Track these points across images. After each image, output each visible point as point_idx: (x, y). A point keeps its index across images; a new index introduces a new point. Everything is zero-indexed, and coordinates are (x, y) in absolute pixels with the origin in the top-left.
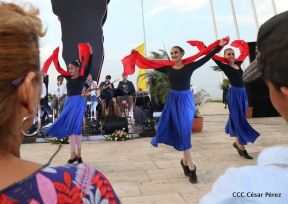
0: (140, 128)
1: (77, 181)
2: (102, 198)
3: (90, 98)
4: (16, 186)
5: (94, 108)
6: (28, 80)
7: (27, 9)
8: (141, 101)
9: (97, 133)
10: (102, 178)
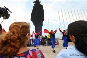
0: (48, 44)
1: (36, 51)
2: (40, 54)
3: (40, 39)
4: (25, 52)
5: (41, 41)
6: (27, 34)
7: (27, 23)
8: (49, 40)
9: (41, 45)
10: (40, 51)
